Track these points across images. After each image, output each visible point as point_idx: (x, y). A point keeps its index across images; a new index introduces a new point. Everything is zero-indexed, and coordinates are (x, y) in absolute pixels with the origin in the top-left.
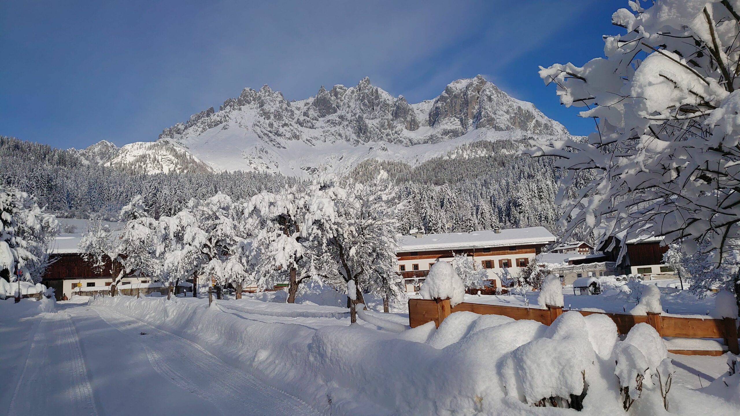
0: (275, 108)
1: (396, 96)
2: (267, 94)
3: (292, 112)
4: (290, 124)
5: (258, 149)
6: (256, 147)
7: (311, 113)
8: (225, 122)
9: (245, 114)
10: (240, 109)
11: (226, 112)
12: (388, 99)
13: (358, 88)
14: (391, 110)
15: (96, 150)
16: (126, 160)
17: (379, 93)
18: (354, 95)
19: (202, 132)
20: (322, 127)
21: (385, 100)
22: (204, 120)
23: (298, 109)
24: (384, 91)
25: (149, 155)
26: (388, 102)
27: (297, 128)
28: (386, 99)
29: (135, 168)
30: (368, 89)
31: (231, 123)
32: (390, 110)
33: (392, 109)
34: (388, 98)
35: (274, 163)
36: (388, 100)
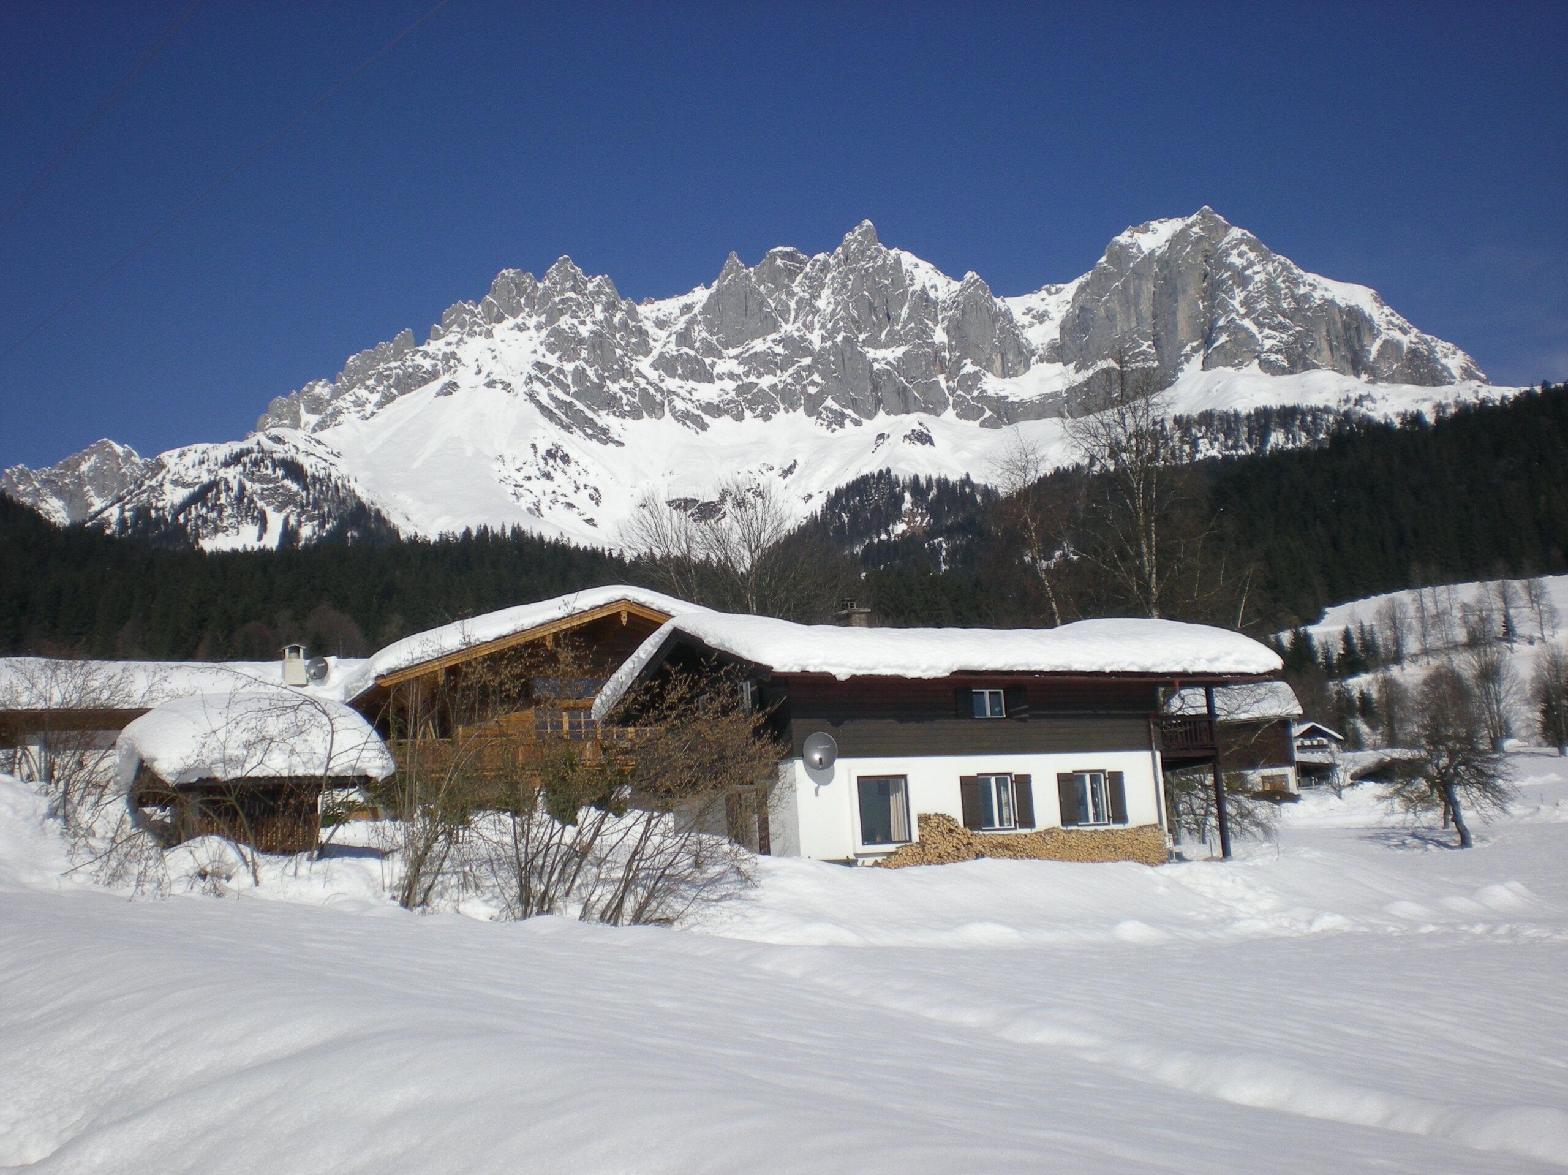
0: (590, 326)
1: (958, 277)
2: (568, 285)
3: (642, 333)
4: (638, 370)
5: (542, 451)
6: (534, 446)
7: (700, 333)
8: (447, 375)
9: (503, 346)
10: (489, 334)
11: (449, 344)
12: (932, 287)
13: (841, 256)
14: (943, 320)
15: (84, 467)
16: (164, 497)
17: (904, 268)
18: (830, 276)
19: (381, 405)
20: (732, 376)
21: (924, 290)
22: (386, 370)
23: (661, 324)
24: (921, 263)
25: (227, 482)
26: (932, 294)
27: (657, 381)
28: (928, 285)
29: (187, 520)
30: (870, 257)
31: (465, 376)
32: (940, 318)
33: (945, 314)
34: (933, 282)
35: (588, 492)
36: (934, 287)
